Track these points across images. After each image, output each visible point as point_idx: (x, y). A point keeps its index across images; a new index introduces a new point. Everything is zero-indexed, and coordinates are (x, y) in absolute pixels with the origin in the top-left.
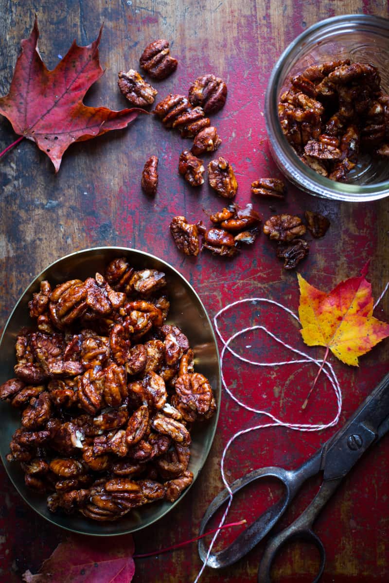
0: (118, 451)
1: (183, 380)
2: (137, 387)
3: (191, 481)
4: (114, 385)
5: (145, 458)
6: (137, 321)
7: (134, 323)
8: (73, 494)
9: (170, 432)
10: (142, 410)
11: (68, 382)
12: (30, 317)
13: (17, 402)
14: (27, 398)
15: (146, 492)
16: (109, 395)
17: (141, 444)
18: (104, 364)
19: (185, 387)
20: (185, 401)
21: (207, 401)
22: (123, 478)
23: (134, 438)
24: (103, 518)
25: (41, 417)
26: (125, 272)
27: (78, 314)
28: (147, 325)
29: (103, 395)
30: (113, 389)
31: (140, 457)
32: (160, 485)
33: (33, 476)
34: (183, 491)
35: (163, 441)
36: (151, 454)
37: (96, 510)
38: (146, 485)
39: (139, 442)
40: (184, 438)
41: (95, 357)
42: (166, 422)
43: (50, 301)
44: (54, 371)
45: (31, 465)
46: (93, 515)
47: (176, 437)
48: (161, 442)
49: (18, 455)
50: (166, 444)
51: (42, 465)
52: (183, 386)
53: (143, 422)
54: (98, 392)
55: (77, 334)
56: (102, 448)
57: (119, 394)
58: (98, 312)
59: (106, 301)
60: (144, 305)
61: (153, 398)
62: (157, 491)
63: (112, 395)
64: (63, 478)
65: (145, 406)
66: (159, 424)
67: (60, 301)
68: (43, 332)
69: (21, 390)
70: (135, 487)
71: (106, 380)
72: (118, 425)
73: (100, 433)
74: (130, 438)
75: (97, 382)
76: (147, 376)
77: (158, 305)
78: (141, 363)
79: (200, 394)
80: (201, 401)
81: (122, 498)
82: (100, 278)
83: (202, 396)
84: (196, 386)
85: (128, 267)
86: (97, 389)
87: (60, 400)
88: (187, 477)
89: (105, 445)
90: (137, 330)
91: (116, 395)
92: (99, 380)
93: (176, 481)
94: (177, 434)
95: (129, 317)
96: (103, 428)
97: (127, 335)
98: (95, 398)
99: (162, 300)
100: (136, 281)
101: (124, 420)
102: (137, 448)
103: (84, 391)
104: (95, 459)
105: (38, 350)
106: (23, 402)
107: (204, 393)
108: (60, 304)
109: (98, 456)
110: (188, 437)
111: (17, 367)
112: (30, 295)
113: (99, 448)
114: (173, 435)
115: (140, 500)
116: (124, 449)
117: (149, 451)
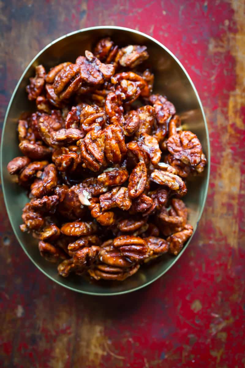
0: (123, 206)
1: (173, 139)
2: (133, 145)
3: (191, 233)
4: (113, 142)
5: (148, 209)
6: (127, 88)
7: (124, 91)
8: (85, 250)
9: (167, 182)
10: (140, 165)
11: (71, 147)
12: (29, 100)
13: (26, 176)
14: (34, 171)
15: (152, 247)
16: (110, 152)
17: (142, 197)
18: (103, 126)
19: (176, 145)
20: (177, 157)
21: (197, 153)
22: (129, 234)
23: (136, 191)
24: (115, 276)
25: (49, 183)
26: (110, 51)
27: (74, 88)
28: (136, 92)
29: (105, 152)
30: (113, 145)
31: (143, 209)
32: (163, 240)
33: (46, 240)
34: (185, 243)
35: (162, 194)
36: (152, 205)
37: (107, 269)
38: (150, 242)
39: (141, 196)
40: (180, 186)
41: (94, 121)
42: (162, 174)
43: (46, 83)
44: (58, 138)
45: (43, 231)
46: (104, 275)
47: (172, 185)
48: (160, 195)
49: (31, 224)
50: (165, 196)
51: (54, 229)
52: (174, 145)
53: (143, 176)
54: (100, 149)
55: (75, 106)
56: (108, 203)
57: (119, 149)
58: (92, 85)
59: (98, 73)
60: (132, 75)
61: (148, 155)
62: (161, 245)
63: (112, 152)
64: (75, 238)
65: (142, 162)
66: (156, 176)
67: (56, 79)
68: (42, 111)
69: (27, 165)
70: (141, 241)
71: (106, 138)
72: (120, 182)
73: (104, 190)
74: (132, 192)
75: (98, 139)
76: (141, 137)
77: (144, 78)
78: (135, 124)
79: (190, 149)
80: (192, 154)
81: (130, 251)
82: (89, 55)
83: (193, 150)
84: (186, 142)
85: (114, 45)
86: (99, 146)
87: (66, 163)
88: (187, 229)
89: (110, 201)
90: (129, 98)
91: (117, 151)
92: (100, 138)
93: (177, 234)
94: (173, 183)
95: (119, 86)
96: (107, 184)
97: (120, 102)
98: (98, 154)
99: (147, 73)
100: (121, 57)
101: (125, 177)
102: (139, 201)
103: (87, 150)
104: (103, 214)
105: (41, 124)
106: (30, 175)
107: (193, 147)
108: (57, 81)
109: (106, 211)
110: (184, 185)
111: (22, 145)
112: (27, 81)
113: (105, 204)
114: (170, 185)
115: (146, 252)
116: (128, 203)
117: (150, 202)
